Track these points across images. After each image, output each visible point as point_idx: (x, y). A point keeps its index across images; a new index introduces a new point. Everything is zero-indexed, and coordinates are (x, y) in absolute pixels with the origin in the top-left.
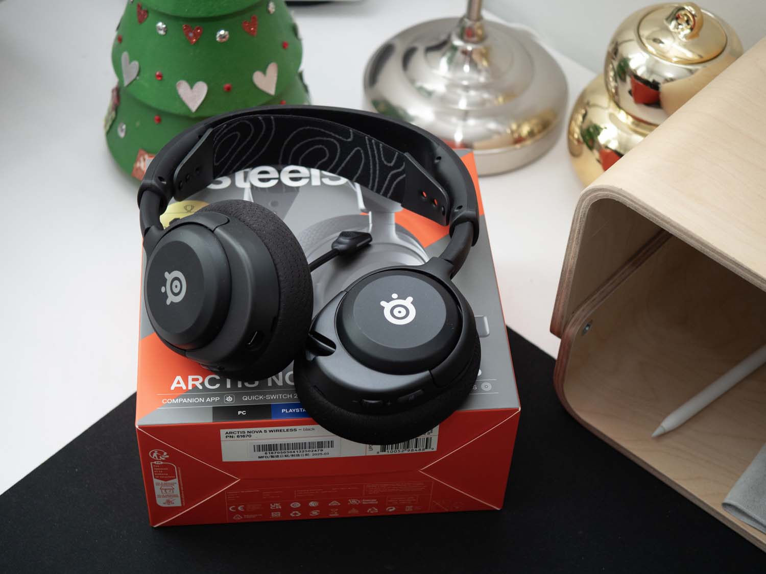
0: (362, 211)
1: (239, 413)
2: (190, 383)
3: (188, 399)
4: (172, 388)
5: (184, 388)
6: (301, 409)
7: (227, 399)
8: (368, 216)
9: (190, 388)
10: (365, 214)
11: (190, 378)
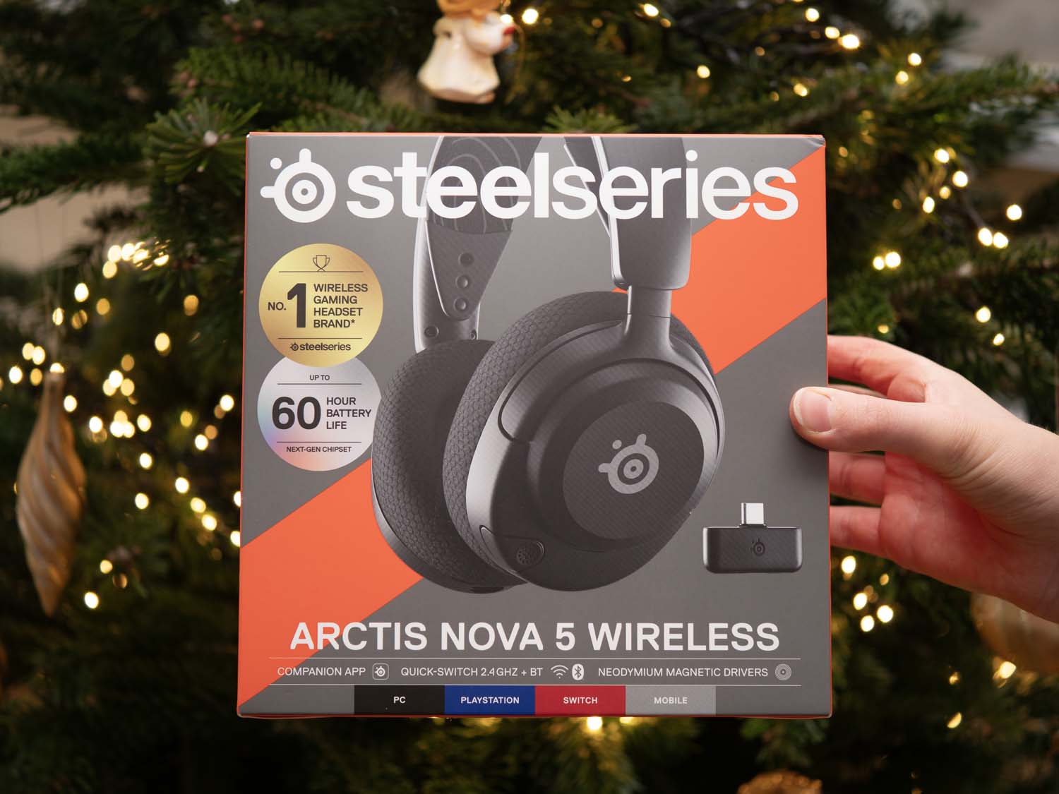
0: (617, 283)
1: (396, 699)
2: (321, 636)
3: (317, 669)
4: (293, 647)
5: (311, 647)
6: (491, 698)
7: (377, 672)
8: (626, 296)
9: (320, 647)
10: (623, 291)
11: (321, 626)
